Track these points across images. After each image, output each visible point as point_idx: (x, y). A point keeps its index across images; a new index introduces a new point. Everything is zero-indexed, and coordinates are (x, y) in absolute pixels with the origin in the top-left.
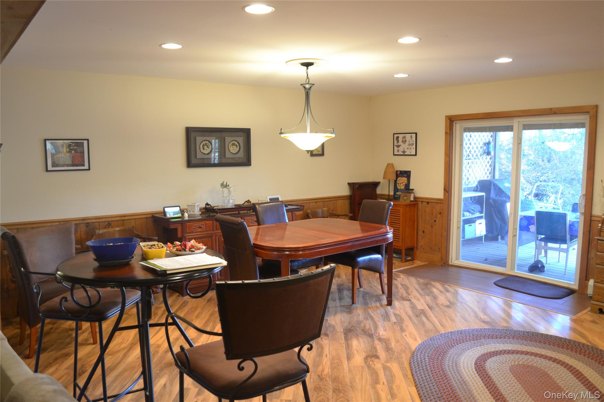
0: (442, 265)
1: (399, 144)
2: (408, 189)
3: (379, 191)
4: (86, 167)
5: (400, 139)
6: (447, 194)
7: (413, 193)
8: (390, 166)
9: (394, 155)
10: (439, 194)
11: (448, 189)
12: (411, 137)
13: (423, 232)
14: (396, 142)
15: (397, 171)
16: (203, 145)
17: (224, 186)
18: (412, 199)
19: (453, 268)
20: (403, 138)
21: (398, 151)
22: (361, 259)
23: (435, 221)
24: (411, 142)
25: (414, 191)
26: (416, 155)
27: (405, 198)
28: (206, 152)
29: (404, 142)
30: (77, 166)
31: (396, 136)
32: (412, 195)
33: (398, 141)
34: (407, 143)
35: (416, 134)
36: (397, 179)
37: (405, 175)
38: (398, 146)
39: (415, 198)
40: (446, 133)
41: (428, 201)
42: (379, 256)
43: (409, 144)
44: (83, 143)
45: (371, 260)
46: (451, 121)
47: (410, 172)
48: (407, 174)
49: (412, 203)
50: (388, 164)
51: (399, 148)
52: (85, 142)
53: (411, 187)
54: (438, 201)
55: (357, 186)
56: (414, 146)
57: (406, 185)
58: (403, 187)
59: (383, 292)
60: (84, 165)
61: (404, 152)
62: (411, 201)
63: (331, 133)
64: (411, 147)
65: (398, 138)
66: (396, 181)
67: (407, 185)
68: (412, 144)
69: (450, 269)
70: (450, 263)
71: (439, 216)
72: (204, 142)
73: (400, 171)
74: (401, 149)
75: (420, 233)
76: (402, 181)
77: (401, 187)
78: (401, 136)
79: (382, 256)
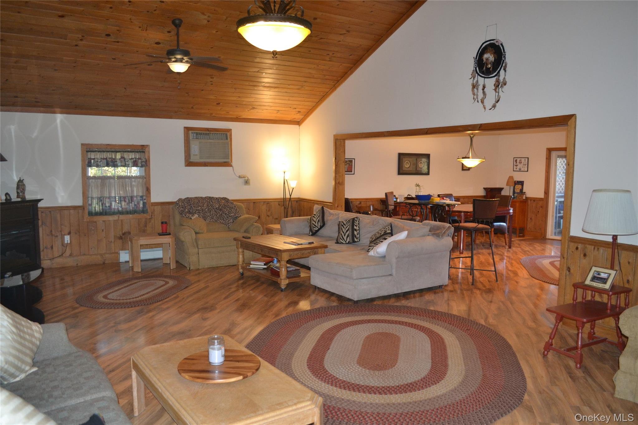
0: (542, 239)
1: (517, 164)
2: (522, 192)
3: (503, 193)
4: (353, 173)
5: (518, 161)
6: (546, 196)
7: (525, 194)
8: (511, 178)
9: (514, 171)
10: (541, 195)
11: (547, 192)
12: (525, 160)
13: (531, 219)
14: (515, 163)
15: (515, 181)
16: (406, 163)
17: (418, 185)
18: (524, 198)
19: (549, 240)
20: (520, 160)
21: (516, 168)
22: (495, 224)
23: (538, 212)
24: (525, 163)
25: (526, 193)
26: (528, 171)
27: (520, 197)
28: (407, 167)
29: (520, 163)
30: (349, 172)
31: (515, 159)
32: (524, 196)
33: (516, 163)
34: (522, 164)
35: (528, 158)
36: (515, 186)
37: (520, 184)
38: (516, 166)
39: (526, 198)
40: (547, 158)
41: (534, 200)
42: (505, 224)
43: (524, 165)
44: (352, 160)
45: (500, 225)
46: (550, 150)
47: (523, 182)
48: (522, 183)
49: (524, 201)
50: (510, 177)
51: (517, 167)
52: (353, 160)
53: (524, 191)
54: (541, 199)
55: (489, 190)
56: (527, 166)
57: (520, 190)
58: (519, 191)
59: (506, 244)
60: (352, 172)
61: (520, 169)
62: (524, 199)
63: (484, 159)
64: (525, 166)
65: (516, 160)
66: (514, 187)
67: (522, 190)
68: (526, 165)
69: (547, 240)
70: (547, 237)
71: (541, 208)
72: (407, 161)
73: (517, 181)
74: (518, 167)
75: (529, 219)
76: (518, 187)
77: (518, 191)
78: (518, 160)
79: (506, 224)
